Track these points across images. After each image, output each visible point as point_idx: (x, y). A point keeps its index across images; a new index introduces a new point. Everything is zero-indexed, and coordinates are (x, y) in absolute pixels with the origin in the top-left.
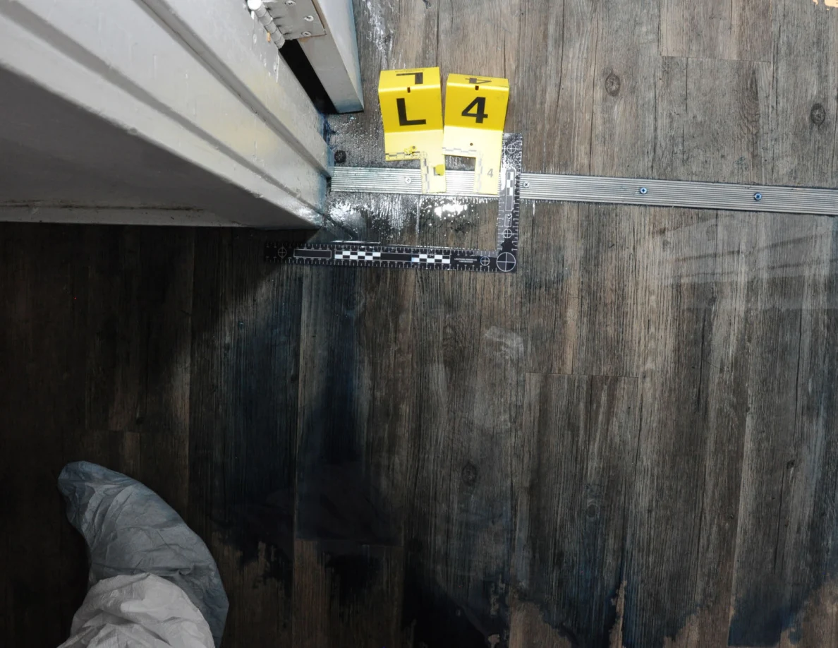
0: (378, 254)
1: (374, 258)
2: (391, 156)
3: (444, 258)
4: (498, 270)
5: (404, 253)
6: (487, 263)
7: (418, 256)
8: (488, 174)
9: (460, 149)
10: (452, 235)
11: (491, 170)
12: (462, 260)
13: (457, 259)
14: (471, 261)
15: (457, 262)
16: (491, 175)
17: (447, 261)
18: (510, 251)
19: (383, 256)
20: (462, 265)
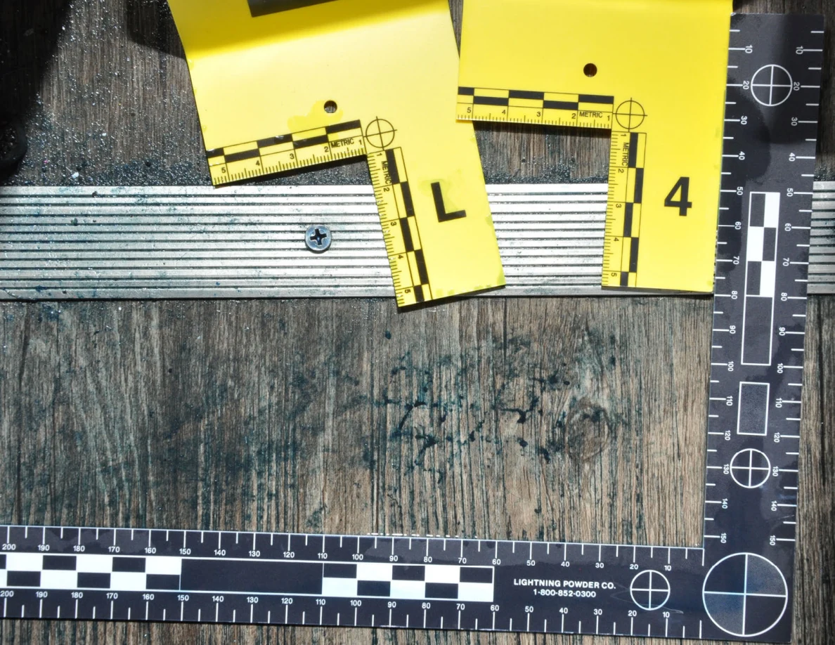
0: (170, 566)
1: (153, 581)
2: (231, 158)
3: (467, 576)
4: (708, 626)
5: (289, 557)
6: (658, 599)
7: (350, 572)
8: (669, 202)
9: (538, 95)
10: (526, 473)
11: (683, 183)
12: (548, 587)
13: (524, 582)
14: (587, 589)
15: (527, 595)
16: (684, 206)
17: (482, 592)
18: (760, 547)
19: (192, 574)
20: (548, 606)
